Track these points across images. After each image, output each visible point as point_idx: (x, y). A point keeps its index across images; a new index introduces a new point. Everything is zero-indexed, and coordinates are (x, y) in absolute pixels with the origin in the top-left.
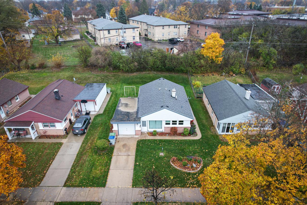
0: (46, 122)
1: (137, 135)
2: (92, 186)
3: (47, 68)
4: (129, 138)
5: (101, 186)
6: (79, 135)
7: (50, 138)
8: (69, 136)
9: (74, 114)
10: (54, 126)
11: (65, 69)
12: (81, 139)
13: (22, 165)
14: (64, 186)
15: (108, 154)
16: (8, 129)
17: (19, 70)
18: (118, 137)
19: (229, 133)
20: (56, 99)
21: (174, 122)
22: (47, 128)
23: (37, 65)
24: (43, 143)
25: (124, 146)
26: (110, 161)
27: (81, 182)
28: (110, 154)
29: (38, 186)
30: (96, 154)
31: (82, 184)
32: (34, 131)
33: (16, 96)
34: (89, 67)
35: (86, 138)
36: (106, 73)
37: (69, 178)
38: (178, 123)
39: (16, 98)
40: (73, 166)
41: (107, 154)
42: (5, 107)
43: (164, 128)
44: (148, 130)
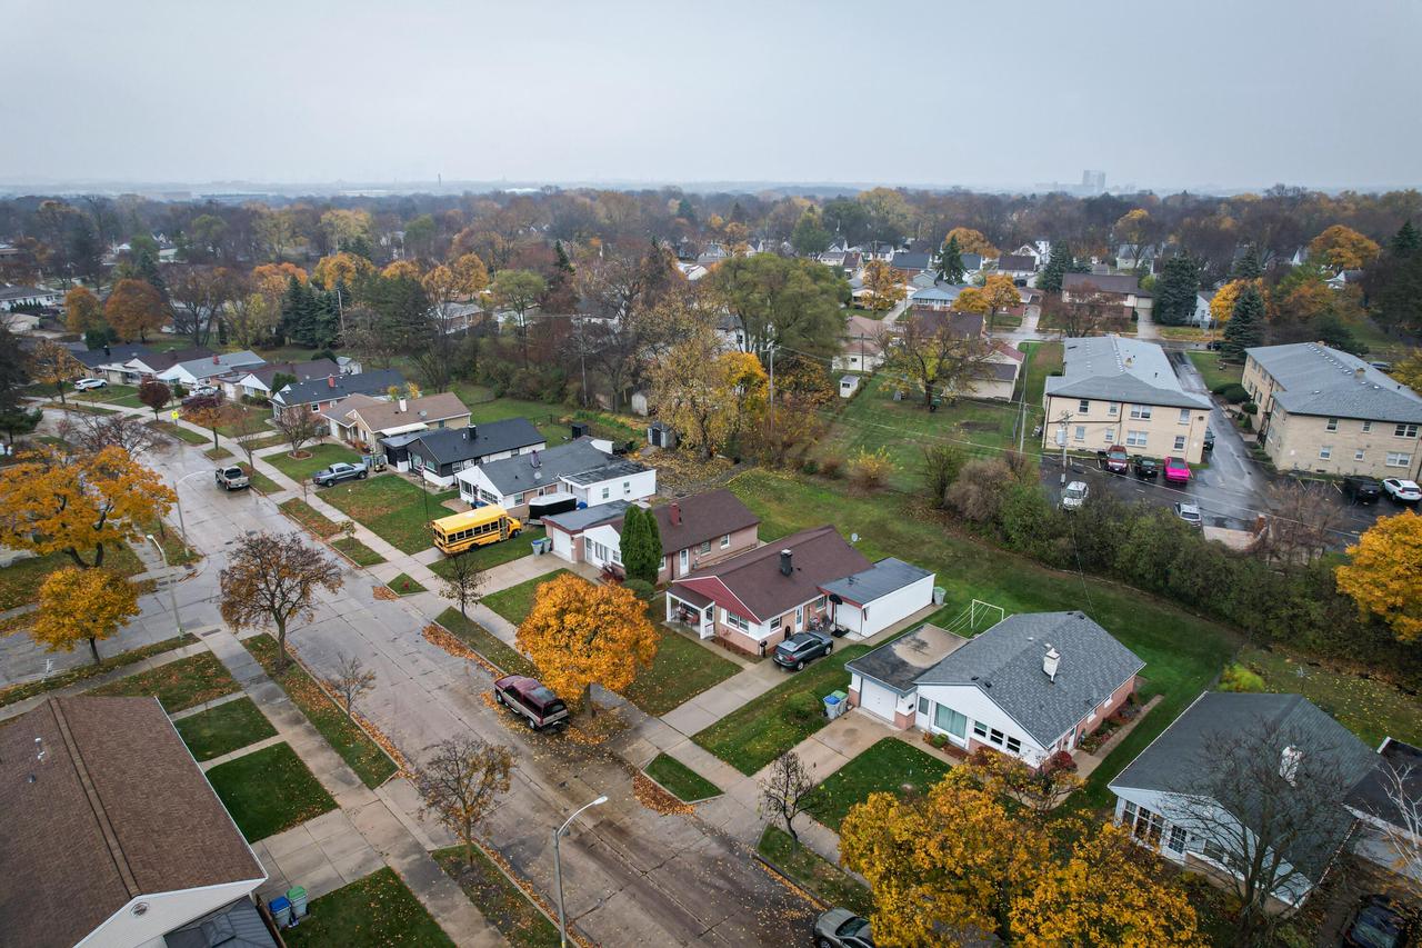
0: (738, 613)
1: (896, 725)
2: (731, 763)
3: (841, 481)
4: (872, 723)
5: (744, 772)
6: (783, 669)
7: (729, 650)
8: (765, 661)
9: (807, 621)
10: (746, 627)
11: (883, 496)
12: (782, 677)
13: (646, 662)
14: (691, 739)
15: (804, 729)
16: (672, 599)
17: (778, 468)
18: (855, 709)
20: (781, 571)
21: (997, 736)
22: (732, 626)
23: (821, 466)
24: (712, 653)
25: (851, 732)
27: (720, 748)
29: (658, 717)
30: (782, 717)
31: (717, 752)
32: (709, 622)
33: (726, 535)
34: (946, 508)
35: (791, 681)
36: (978, 544)
37: (707, 732)
38: (1005, 740)
39: (723, 539)
40: (729, 716)
41: (802, 727)
42: (695, 554)
43: (969, 739)
44: (930, 726)
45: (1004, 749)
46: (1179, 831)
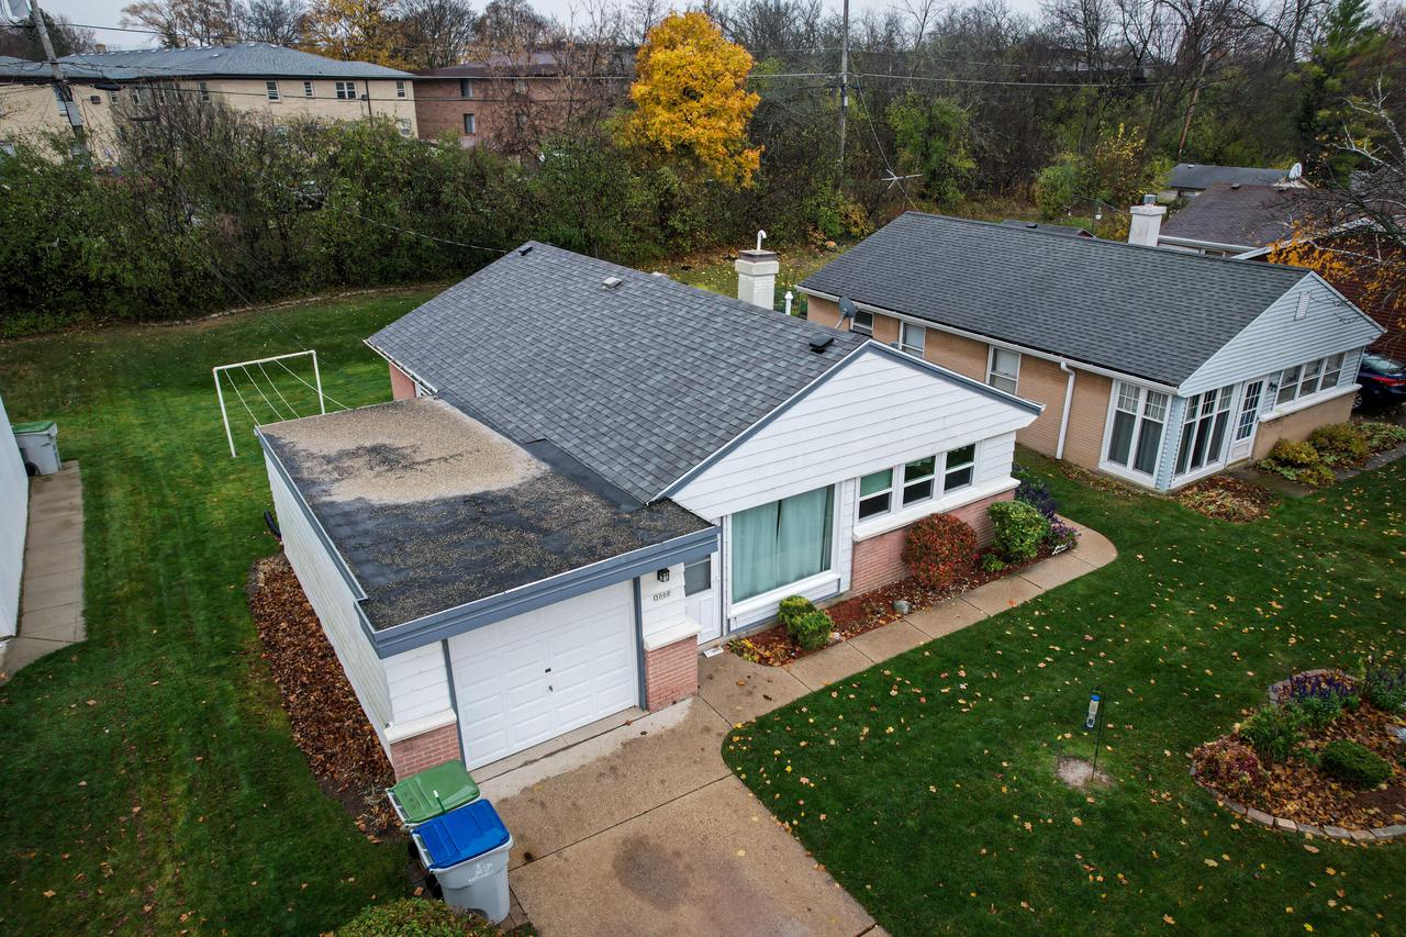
1: (661, 705)
4: (612, 769)
19: (1205, 469)
21: (918, 479)
38: (940, 474)
43: (848, 556)
44: (725, 619)
45: (942, 501)
46: (1255, 388)
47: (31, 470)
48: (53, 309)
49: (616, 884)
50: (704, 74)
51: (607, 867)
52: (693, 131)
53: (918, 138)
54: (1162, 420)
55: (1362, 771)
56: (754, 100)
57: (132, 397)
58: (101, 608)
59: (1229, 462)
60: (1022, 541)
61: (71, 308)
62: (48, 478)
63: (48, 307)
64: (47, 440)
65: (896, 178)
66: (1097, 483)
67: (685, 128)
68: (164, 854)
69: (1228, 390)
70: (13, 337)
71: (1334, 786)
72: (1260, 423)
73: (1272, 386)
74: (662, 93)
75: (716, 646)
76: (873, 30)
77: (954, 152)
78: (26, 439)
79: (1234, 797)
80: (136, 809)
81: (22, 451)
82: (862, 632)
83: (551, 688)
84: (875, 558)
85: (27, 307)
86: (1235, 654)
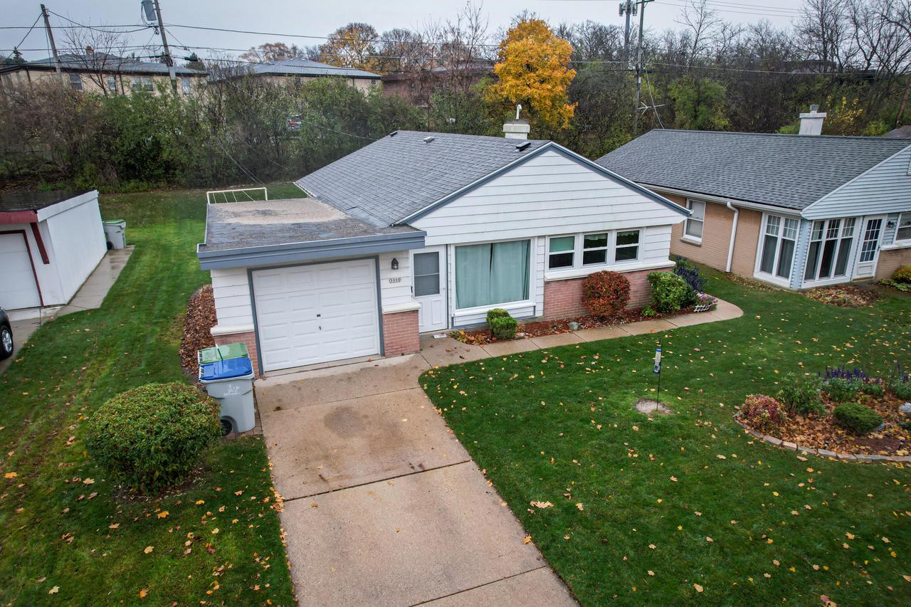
1: (394, 354)
4: (349, 378)
15: (224, 499)
19: (833, 280)
21: (595, 248)
25: (341, 420)
26: (276, 549)
28: (247, 493)
38: (611, 247)
41: (212, 503)
43: (541, 291)
44: (450, 317)
45: (612, 265)
46: (874, 225)
47: (110, 246)
48: (148, 179)
49: (322, 425)
50: (540, 56)
51: (321, 417)
52: (529, 91)
53: (690, 105)
54: (795, 238)
55: (857, 418)
56: (572, 74)
57: (176, 222)
58: (114, 297)
59: (855, 277)
60: (667, 295)
61: (158, 179)
62: (117, 250)
63: (146, 177)
64: (119, 229)
65: (647, 107)
66: (749, 283)
67: (525, 89)
68: (88, 385)
69: (851, 221)
70: (126, 192)
71: (839, 432)
72: (881, 251)
73: (890, 224)
74: (512, 68)
75: (443, 333)
76: (672, 44)
77: (714, 114)
78: (108, 227)
79: (758, 428)
80: (84, 368)
81: (106, 234)
82: (541, 335)
83: (320, 328)
84: (561, 296)
85: (136, 177)
86: (800, 363)
